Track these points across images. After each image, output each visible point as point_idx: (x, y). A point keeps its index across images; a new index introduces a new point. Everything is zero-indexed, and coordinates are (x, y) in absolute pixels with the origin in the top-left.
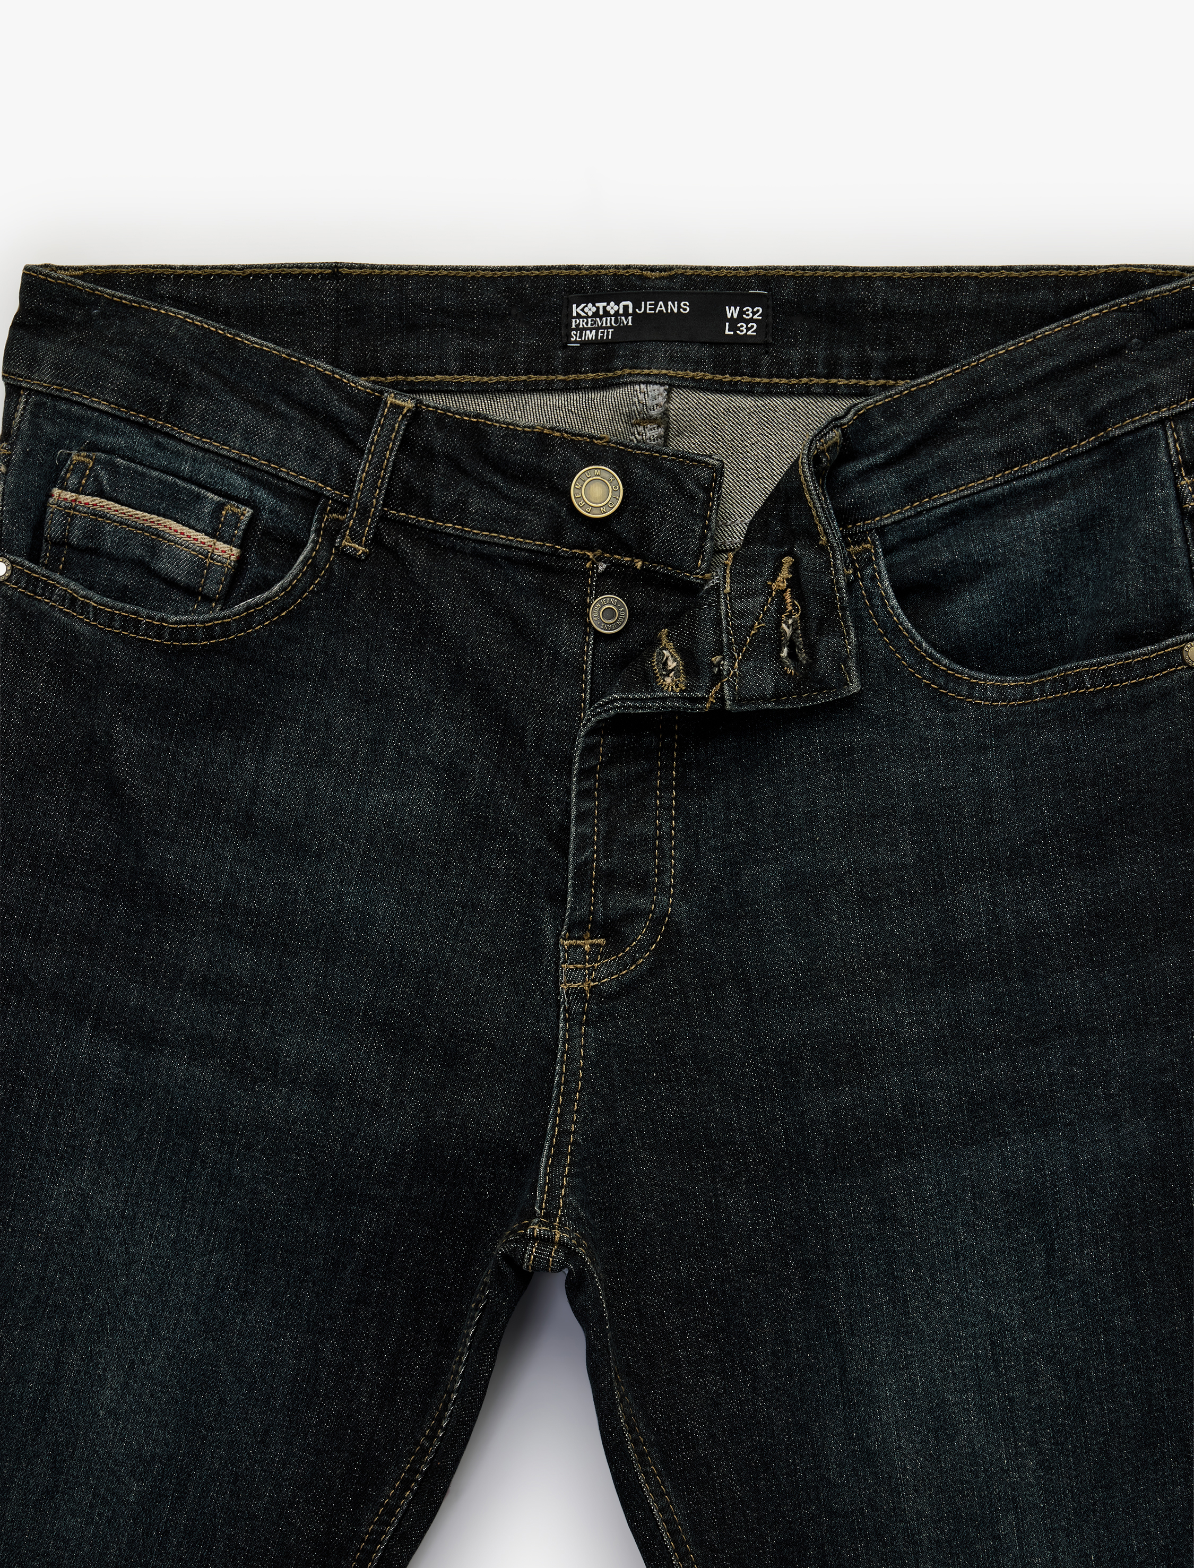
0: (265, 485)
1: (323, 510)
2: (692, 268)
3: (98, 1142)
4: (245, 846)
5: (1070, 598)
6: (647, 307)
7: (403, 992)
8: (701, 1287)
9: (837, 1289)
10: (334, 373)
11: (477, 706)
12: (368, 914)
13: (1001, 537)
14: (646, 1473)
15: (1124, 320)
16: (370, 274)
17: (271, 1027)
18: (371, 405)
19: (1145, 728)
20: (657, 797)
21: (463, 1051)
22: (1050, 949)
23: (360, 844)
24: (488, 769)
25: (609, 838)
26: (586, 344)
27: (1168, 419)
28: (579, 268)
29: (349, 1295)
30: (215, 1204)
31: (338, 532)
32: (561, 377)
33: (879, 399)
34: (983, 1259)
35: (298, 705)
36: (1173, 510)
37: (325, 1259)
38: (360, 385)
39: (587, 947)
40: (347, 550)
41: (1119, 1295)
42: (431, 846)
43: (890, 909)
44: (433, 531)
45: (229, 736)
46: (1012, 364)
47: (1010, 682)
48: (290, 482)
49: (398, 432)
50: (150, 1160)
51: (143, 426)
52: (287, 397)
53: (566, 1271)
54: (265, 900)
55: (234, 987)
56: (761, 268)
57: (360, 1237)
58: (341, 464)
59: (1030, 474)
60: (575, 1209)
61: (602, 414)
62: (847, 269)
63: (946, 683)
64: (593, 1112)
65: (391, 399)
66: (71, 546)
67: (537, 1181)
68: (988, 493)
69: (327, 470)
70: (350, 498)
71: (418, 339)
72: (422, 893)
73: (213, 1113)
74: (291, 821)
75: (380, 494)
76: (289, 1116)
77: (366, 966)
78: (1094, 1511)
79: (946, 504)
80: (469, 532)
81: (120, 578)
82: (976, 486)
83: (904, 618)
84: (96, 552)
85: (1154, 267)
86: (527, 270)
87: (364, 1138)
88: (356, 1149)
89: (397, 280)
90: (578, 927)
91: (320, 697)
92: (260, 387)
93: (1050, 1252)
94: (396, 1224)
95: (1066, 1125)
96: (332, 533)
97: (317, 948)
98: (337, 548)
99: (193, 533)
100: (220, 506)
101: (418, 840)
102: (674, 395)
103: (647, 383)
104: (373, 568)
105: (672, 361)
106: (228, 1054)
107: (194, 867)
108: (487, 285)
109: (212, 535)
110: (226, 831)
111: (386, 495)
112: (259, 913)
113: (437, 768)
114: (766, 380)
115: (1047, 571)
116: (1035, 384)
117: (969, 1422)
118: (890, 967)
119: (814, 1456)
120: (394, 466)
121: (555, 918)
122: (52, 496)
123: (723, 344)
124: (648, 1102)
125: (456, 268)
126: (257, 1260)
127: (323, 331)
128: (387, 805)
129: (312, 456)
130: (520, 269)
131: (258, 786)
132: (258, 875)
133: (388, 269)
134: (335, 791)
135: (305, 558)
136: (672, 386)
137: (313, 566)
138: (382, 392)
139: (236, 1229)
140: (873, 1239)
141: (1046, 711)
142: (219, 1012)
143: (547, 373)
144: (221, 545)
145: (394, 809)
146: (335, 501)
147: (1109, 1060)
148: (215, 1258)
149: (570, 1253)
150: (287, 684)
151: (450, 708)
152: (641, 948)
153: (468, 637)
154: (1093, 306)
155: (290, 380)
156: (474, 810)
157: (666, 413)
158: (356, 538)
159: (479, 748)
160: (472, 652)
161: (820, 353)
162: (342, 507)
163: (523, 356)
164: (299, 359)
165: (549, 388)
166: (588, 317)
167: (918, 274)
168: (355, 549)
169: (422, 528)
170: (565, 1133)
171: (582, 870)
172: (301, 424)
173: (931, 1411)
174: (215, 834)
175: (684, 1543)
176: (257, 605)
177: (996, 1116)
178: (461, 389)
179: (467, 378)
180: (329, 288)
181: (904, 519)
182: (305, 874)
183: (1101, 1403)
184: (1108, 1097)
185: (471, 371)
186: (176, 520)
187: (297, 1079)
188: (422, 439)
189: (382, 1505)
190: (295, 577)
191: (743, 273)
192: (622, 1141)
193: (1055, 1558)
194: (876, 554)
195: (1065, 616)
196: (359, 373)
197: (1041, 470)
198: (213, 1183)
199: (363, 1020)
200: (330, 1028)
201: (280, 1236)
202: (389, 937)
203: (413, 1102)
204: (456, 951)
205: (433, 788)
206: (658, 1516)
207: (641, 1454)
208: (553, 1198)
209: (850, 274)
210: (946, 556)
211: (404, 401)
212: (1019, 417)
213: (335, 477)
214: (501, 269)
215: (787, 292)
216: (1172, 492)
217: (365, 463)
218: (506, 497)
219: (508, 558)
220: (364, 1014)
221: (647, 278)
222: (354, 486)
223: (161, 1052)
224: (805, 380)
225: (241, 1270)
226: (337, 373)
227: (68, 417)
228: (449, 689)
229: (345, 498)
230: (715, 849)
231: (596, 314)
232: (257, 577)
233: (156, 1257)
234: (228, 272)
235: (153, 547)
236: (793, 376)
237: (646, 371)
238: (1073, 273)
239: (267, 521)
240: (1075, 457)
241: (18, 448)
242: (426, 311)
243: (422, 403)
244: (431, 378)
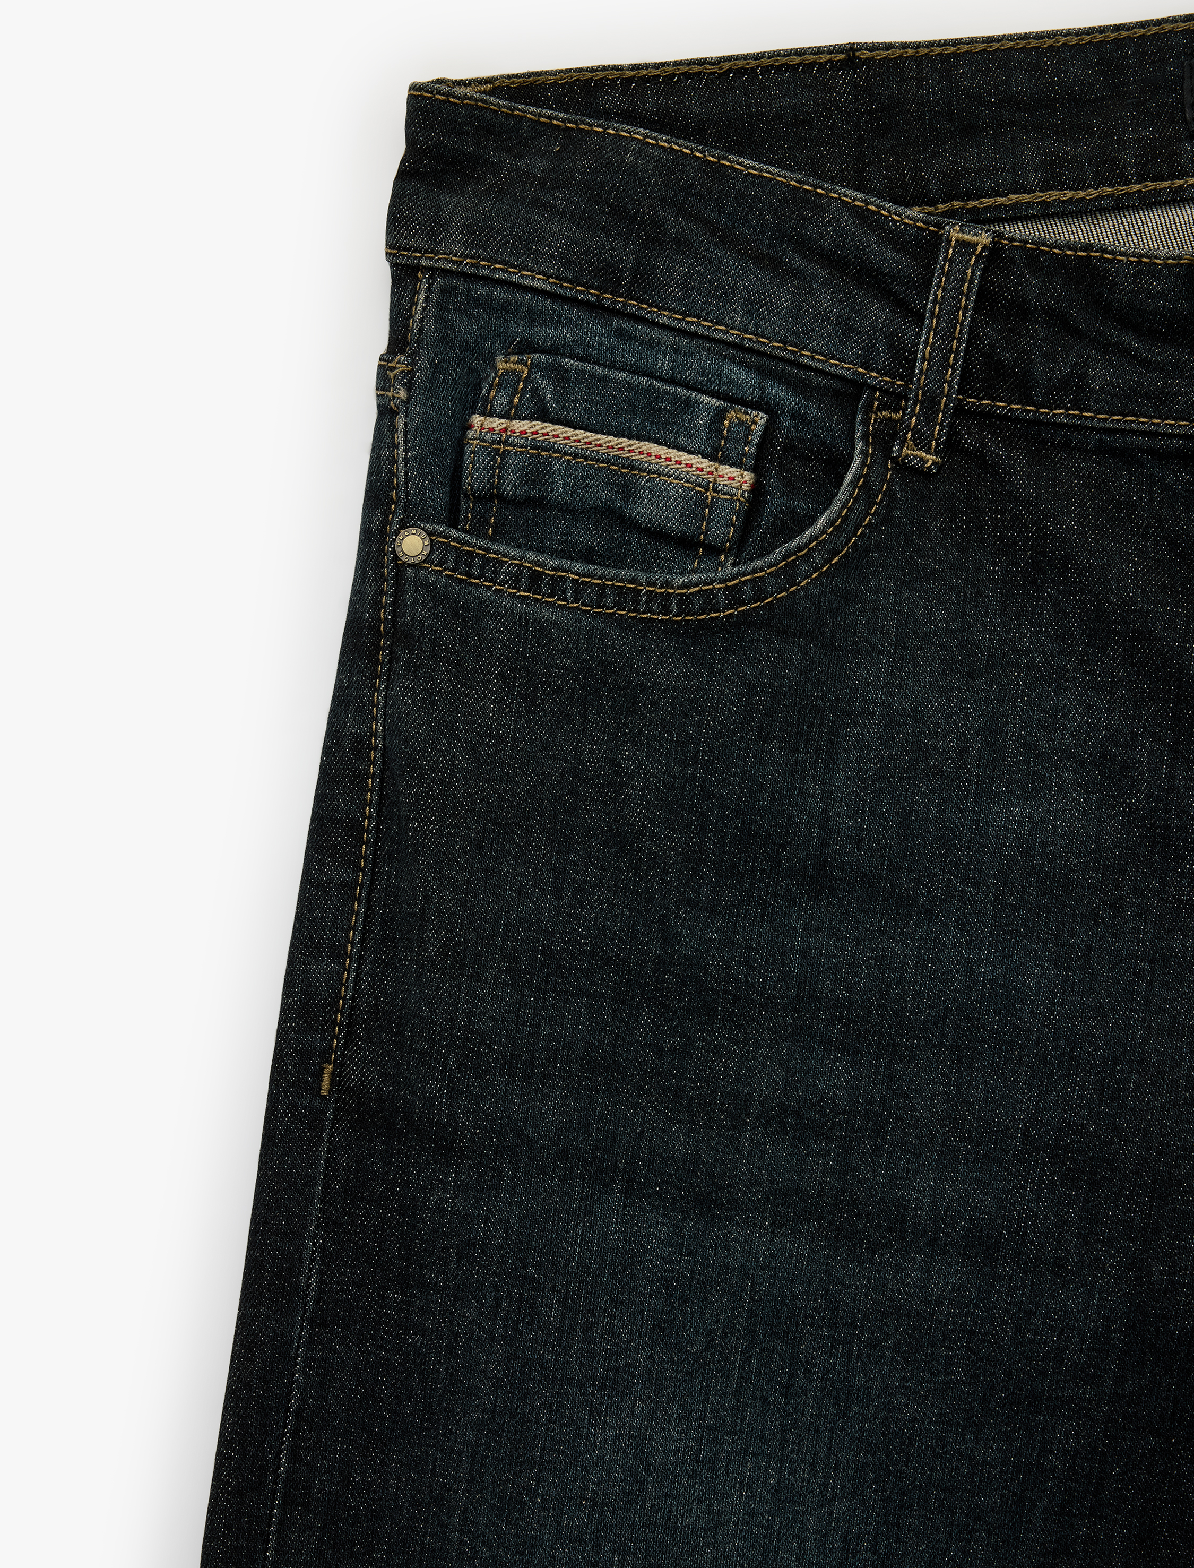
0: (780, 379)
1: (869, 408)
3: (650, 1357)
4: (820, 908)
7: (1081, 1097)
10: (867, 204)
11: (1133, 665)
12: (1014, 988)
16: (901, 56)
17: (888, 1168)
18: (927, 245)
21: (1180, 1174)
23: (988, 887)
24: (1161, 756)
29: (1043, 1544)
30: (831, 1431)
31: (894, 437)
35: (869, 691)
37: (1002, 1496)
38: (908, 217)
40: (910, 462)
42: (1091, 877)
44: (1036, 422)
45: (781, 748)
48: (817, 370)
49: (971, 281)
50: (727, 1376)
51: (596, 308)
52: (803, 246)
54: (857, 983)
55: (825, 1115)
57: (1053, 1460)
58: (890, 337)
65: (955, 234)
66: (502, 498)
69: (870, 348)
70: (906, 385)
71: (978, 147)
72: (1089, 948)
73: (816, 1300)
74: (882, 864)
75: (953, 377)
76: (931, 1295)
77: (1020, 1063)
80: (1092, 418)
81: (582, 537)
84: (540, 503)
86: (1128, 29)
87: (1046, 1316)
88: (1036, 1334)
89: (942, 61)
91: (900, 676)
92: (763, 233)
94: (1106, 1436)
96: (886, 435)
97: (941, 1045)
98: (895, 460)
99: (684, 457)
100: (720, 414)
101: (1071, 870)
104: (950, 485)
106: (829, 1213)
107: (748, 948)
108: (1072, 58)
109: (713, 458)
110: (790, 890)
111: (962, 376)
112: (851, 1004)
113: (1082, 763)
120: (970, 332)
122: (470, 427)
126: (901, 1507)
127: (840, 146)
128: (1020, 823)
129: (846, 329)
130: (1117, 28)
131: (828, 819)
132: (843, 949)
133: (927, 47)
134: (941, 812)
135: (854, 477)
137: (866, 490)
138: (939, 226)
139: (866, 1465)
142: (808, 1155)
143: (1172, 177)
144: (726, 470)
145: (1031, 829)
146: (884, 392)
148: (839, 1508)
150: (851, 663)
151: (1092, 673)
153: (1109, 565)
155: (804, 218)
156: (1146, 818)
158: (922, 442)
159: (1144, 727)
160: (1117, 588)
162: (895, 400)
163: (1134, 155)
164: (815, 187)
168: (922, 459)
169: (1017, 420)
172: (826, 283)
174: (775, 895)
176: (800, 549)
178: (1047, 213)
179: (1053, 195)
180: (844, 82)
182: (913, 939)
185: (1060, 185)
186: (657, 442)
187: (936, 1239)
188: (1009, 289)
190: (844, 505)
198: (826, 1400)
199: (1023, 1144)
200: (976, 1160)
201: (932, 1469)
202: (1048, 1018)
203: (1114, 1257)
204: (1149, 1027)
205: (1079, 794)
211: (975, 234)
213: (883, 356)
214: (1090, 31)
217: (929, 333)
218: (1145, 363)
219: (1152, 452)
220: (1023, 1134)
222: (914, 367)
223: (730, 1219)
225: (878, 1523)
226: (872, 203)
227: (488, 305)
228: (1088, 645)
229: (899, 386)
232: (782, 512)
233: (752, 1514)
234: (697, 68)
235: (625, 486)
239: (789, 431)
241: (423, 361)
242: (988, 104)
243: (1000, 235)
244: (1001, 200)
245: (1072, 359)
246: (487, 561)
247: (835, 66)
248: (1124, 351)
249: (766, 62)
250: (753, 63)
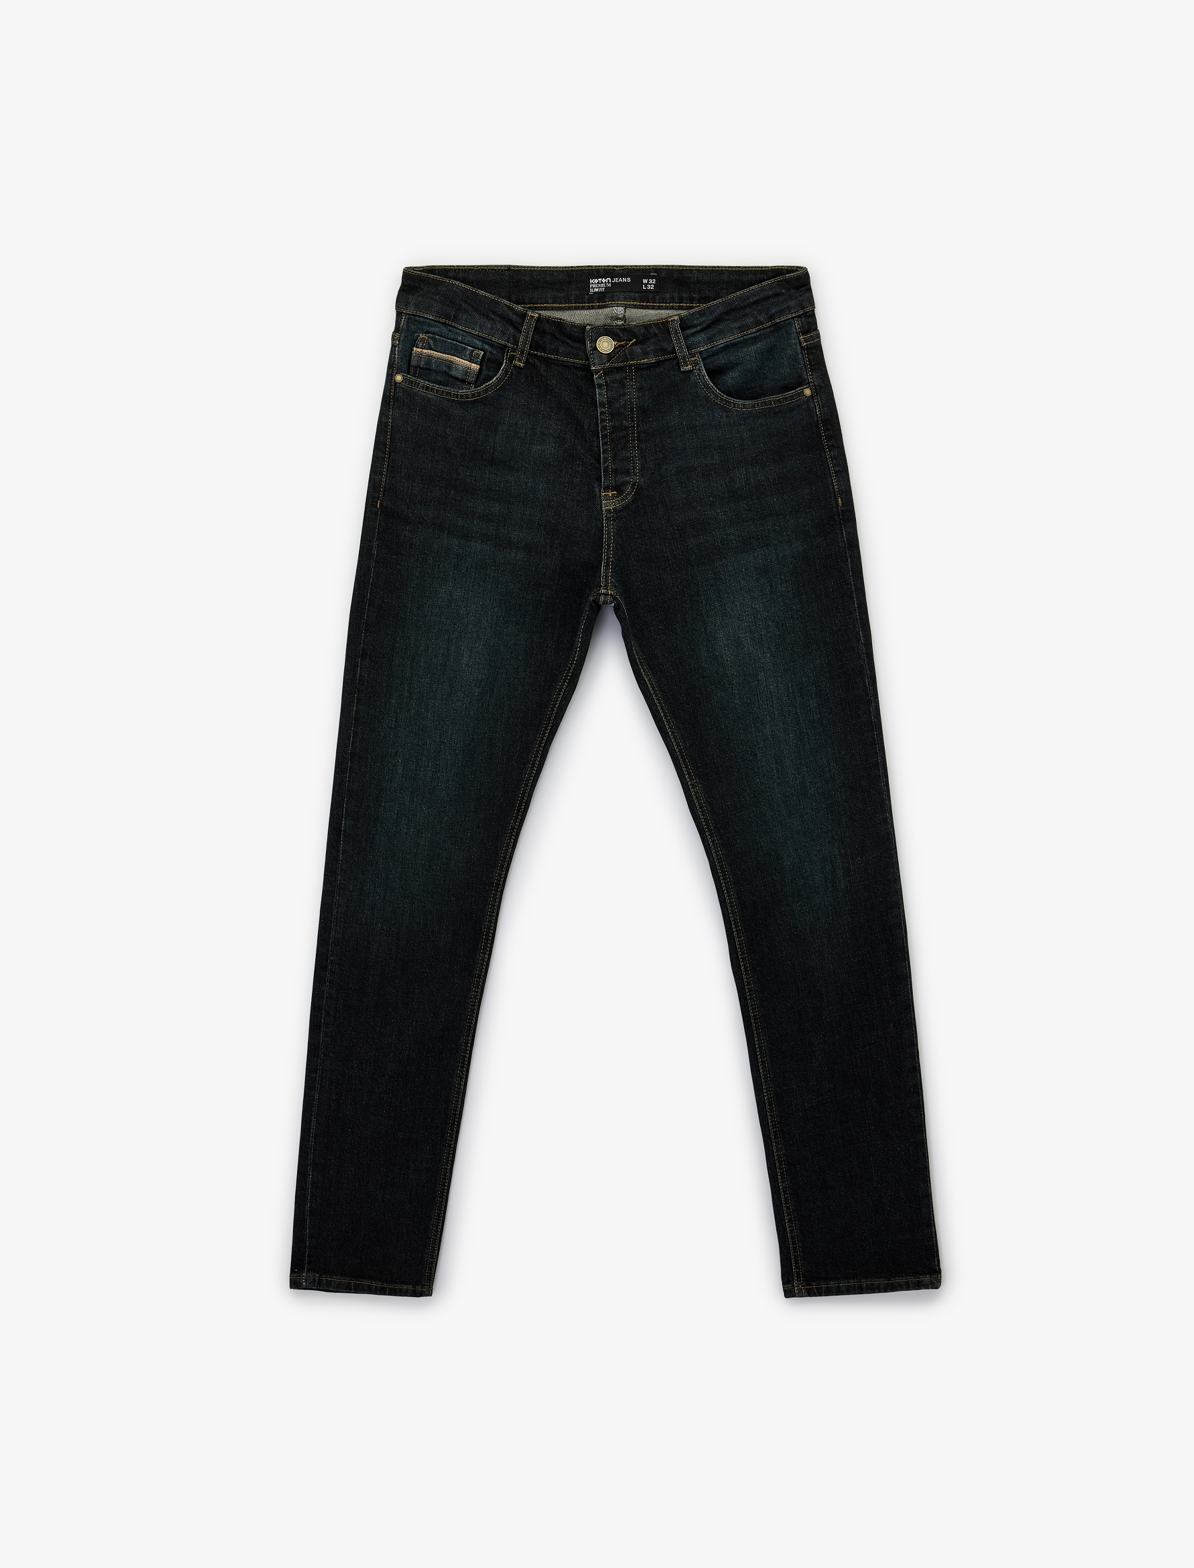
0: (487, 344)
1: (508, 352)
2: (630, 266)
3: (453, 573)
4: (492, 468)
5: (765, 374)
6: (616, 280)
7: (551, 515)
8: (657, 606)
9: (702, 603)
11: (566, 416)
12: (536, 489)
13: (741, 354)
14: (643, 669)
15: (779, 285)
17: (507, 530)
18: (523, 316)
19: (792, 417)
20: (630, 443)
22: (766, 489)
23: (531, 465)
24: (572, 437)
25: (614, 458)
26: (595, 293)
27: (795, 317)
28: (592, 266)
29: (541, 619)
30: (494, 591)
32: (587, 305)
33: (697, 309)
34: (749, 590)
35: (505, 418)
36: (798, 346)
37: (532, 607)
38: (519, 308)
39: (610, 495)
40: (517, 365)
41: (794, 599)
42: (555, 464)
43: (712, 478)
44: (547, 358)
45: (484, 431)
46: (742, 298)
47: (747, 402)
48: (496, 342)
49: (533, 325)
50: (471, 578)
51: (445, 324)
52: (494, 313)
53: (613, 604)
54: (501, 486)
55: (493, 517)
56: (654, 266)
57: (544, 599)
58: (513, 336)
59: (750, 334)
60: (614, 583)
61: (602, 317)
62: (684, 266)
63: (726, 403)
64: (617, 550)
65: (530, 313)
66: (420, 368)
67: (601, 575)
68: (736, 340)
69: (509, 338)
70: (517, 347)
71: (538, 292)
72: (554, 480)
73: (491, 560)
74: (507, 458)
75: (528, 346)
76: (517, 559)
77: (537, 506)
78: (790, 670)
79: (722, 343)
80: (560, 359)
81: (439, 378)
82: (732, 338)
83: (710, 382)
84: (429, 369)
85: (787, 267)
87: (542, 565)
88: (540, 569)
90: (607, 489)
91: (512, 415)
92: (486, 309)
93: (771, 586)
94: (555, 593)
95: (774, 545)
96: (512, 359)
97: (520, 501)
98: (513, 364)
99: (463, 361)
100: (472, 351)
101: (551, 462)
102: (627, 310)
103: (617, 306)
104: (526, 371)
105: (625, 299)
106: (494, 540)
107: (476, 477)
108: (561, 273)
109: (470, 362)
110: (486, 464)
111: (530, 346)
112: (499, 491)
113: (554, 437)
114: (658, 304)
115: (757, 366)
116: (750, 305)
117: (748, 643)
118: (713, 497)
119: (697, 659)
120: (533, 336)
121: (599, 486)
122: (413, 350)
123: (643, 292)
124: (635, 545)
125: (550, 267)
126: (510, 609)
127: (505, 290)
128: (539, 450)
129: (503, 333)
130: (572, 267)
131: (494, 447)
132: (498, 478)
133: (527, 267)
134: (521, 447)
135: (503, 369)
136: (626, 307)
137: (506, 371)
138: (527, 311)
139: (502, 599)
140: (713, 585)
141: (760, 413)
142: (489, 526)
143: (582, 303)
144: (473, 365)
145: (542, 452)
146: (511, 348)
147: (787, 524)
148: (496, 609)
149: (615, 598)
150: (501, 412)
151: (557, 416)
152: (628, 494)
153: (561, 393)
154: (769, 280)
155: (495, 306)
156: (569, 451)
157: (624, 316)
158: (520, 361)
159: (568, 430)
160: (564, 398)
161: (676, 295)
162: (514, 350)
163: (574, 297)
164: (498, 299)
165: (583, 308)
166: (595, 284)
167: (708, 269)
168: (520, 365)
169: (543, 357)
170: (609, 558)
171: (606, 469)
172: (499, 322)
173: (735, 641)
174: (482, 465)
175: (656, 691)
176: (489, 385)
177: (751, 543)
178: (552, 309)
179: (555, 305)
180: (507, 274)
181: (708, 349)
182: (513, 476)
183: (790, 634)
184: (787, 535)
185: (556, 303)
186: (457, 357)
187: (518, 546)
188: (541, 327)
189: (557, 688)
190: (500, 375)
191: (648, 268)
192: (627, 559)
193: (777, 686)
194: (700, 361)
195: (763, 379)
196: (517, 304)
197: (753, 333)
198: (493, 584)
199: (538, 525)
200: (527, 528)
201: (517, 600)
202: (544, 496)
203: (558, 552)
204: (567, 499)
205: (554, 444)
206: (648, 683)
207: (641, 662)
208: (606, 580)
209: (685, 268)
210: (723, 361)
211: (534, 313)
212: (745, 315)
213: (511, 340)
214: (566, 267)
215: (663, 274)
216: (797, 341)
217: (523, 335)
218: (572, 347)
219: (573, 367)
220: (538, 523)
221: (615, 270)
222: (519, 343)
223: (472, 541)
224: (671, 304)
225: (505, 613)
226: (511, 304)
227: (419, 322)
228: (557, 410)
229: (515, 347)
230: (652, 460)
231: (598, 283)
232: (486, 375)
234: (472, 268)
235: (449, 367)
236: (667, 303)
237: (617, 302)
238: (760, 269)
239: (488, 356)
240: (764, 329)
241: (403, 335)
242: (540, 282)
243: (540, 314)
244: (542, 305)
245: (555, 344)
246: (416, 383)
247: (505, 270)
248: (568, 344)
249: (489, 268)
250: (486, 268)
